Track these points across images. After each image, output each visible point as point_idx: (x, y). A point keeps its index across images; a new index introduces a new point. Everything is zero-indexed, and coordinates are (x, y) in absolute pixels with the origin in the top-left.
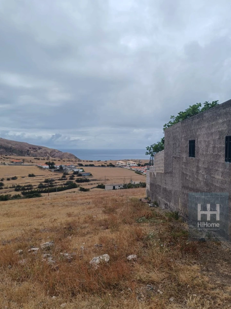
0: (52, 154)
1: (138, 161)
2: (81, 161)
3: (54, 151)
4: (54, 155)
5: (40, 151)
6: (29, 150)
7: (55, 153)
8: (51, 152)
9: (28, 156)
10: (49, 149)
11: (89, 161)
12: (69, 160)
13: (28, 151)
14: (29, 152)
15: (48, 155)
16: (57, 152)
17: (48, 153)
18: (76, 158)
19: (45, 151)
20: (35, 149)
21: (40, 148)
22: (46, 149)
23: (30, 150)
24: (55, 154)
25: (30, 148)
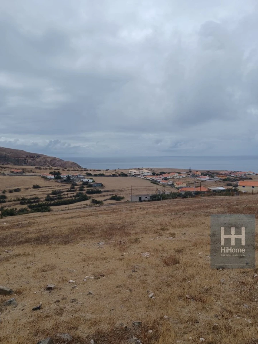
0: (52, 164)
1: (150, 169)
2: (87, 170)
3: (54, 159)
4: (54, 164)
5: (38, 159)
6: (26, 158)
7: (55, 161)
8: (51, 161)
9: (26, 165)
10: (49, 157)
11: (97, 171)
12: (74, 169)
13: (25, 159)
14: (27, 161)
15: (47, 164)
16: (58, 161)
17: (48, 162)
18: (79, 167)
19: (44, 160)
20: (33, 157)
21: (38, 156)
22: (46, 157)
23: (28, 158)
24: (56, 162)
25: (27, 156)
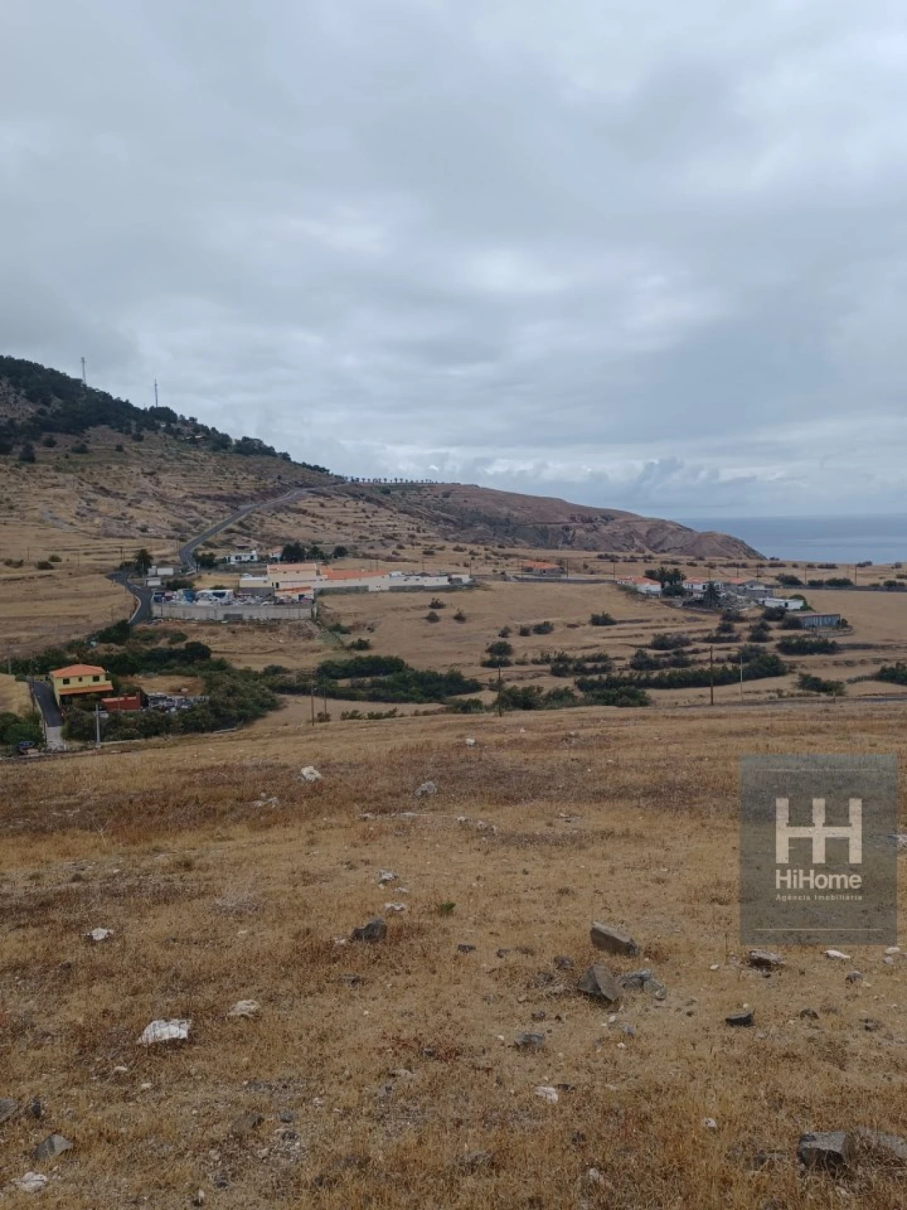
0: (656, 540)
2: (782, 565)
3: (661, 525)
4: (660, 543)
5: (608, 527)
6: (570, 525)
7: (665, 533)
8: (649, 532)
9: (568, 549)
10: (643, 520)
11: (821, 567)
12: (731, 561)
13: (567, 529)
14: (571, 532)
15: (637, 542)
16: (673, 532)
17: (639, 536)
18: (751, 553)
19: (627, 530)
20: (590, 521)
21: (608, 517)
22: (633, 519)
23: (575, 524)
24: (666, 537)
25: (573, 519)
